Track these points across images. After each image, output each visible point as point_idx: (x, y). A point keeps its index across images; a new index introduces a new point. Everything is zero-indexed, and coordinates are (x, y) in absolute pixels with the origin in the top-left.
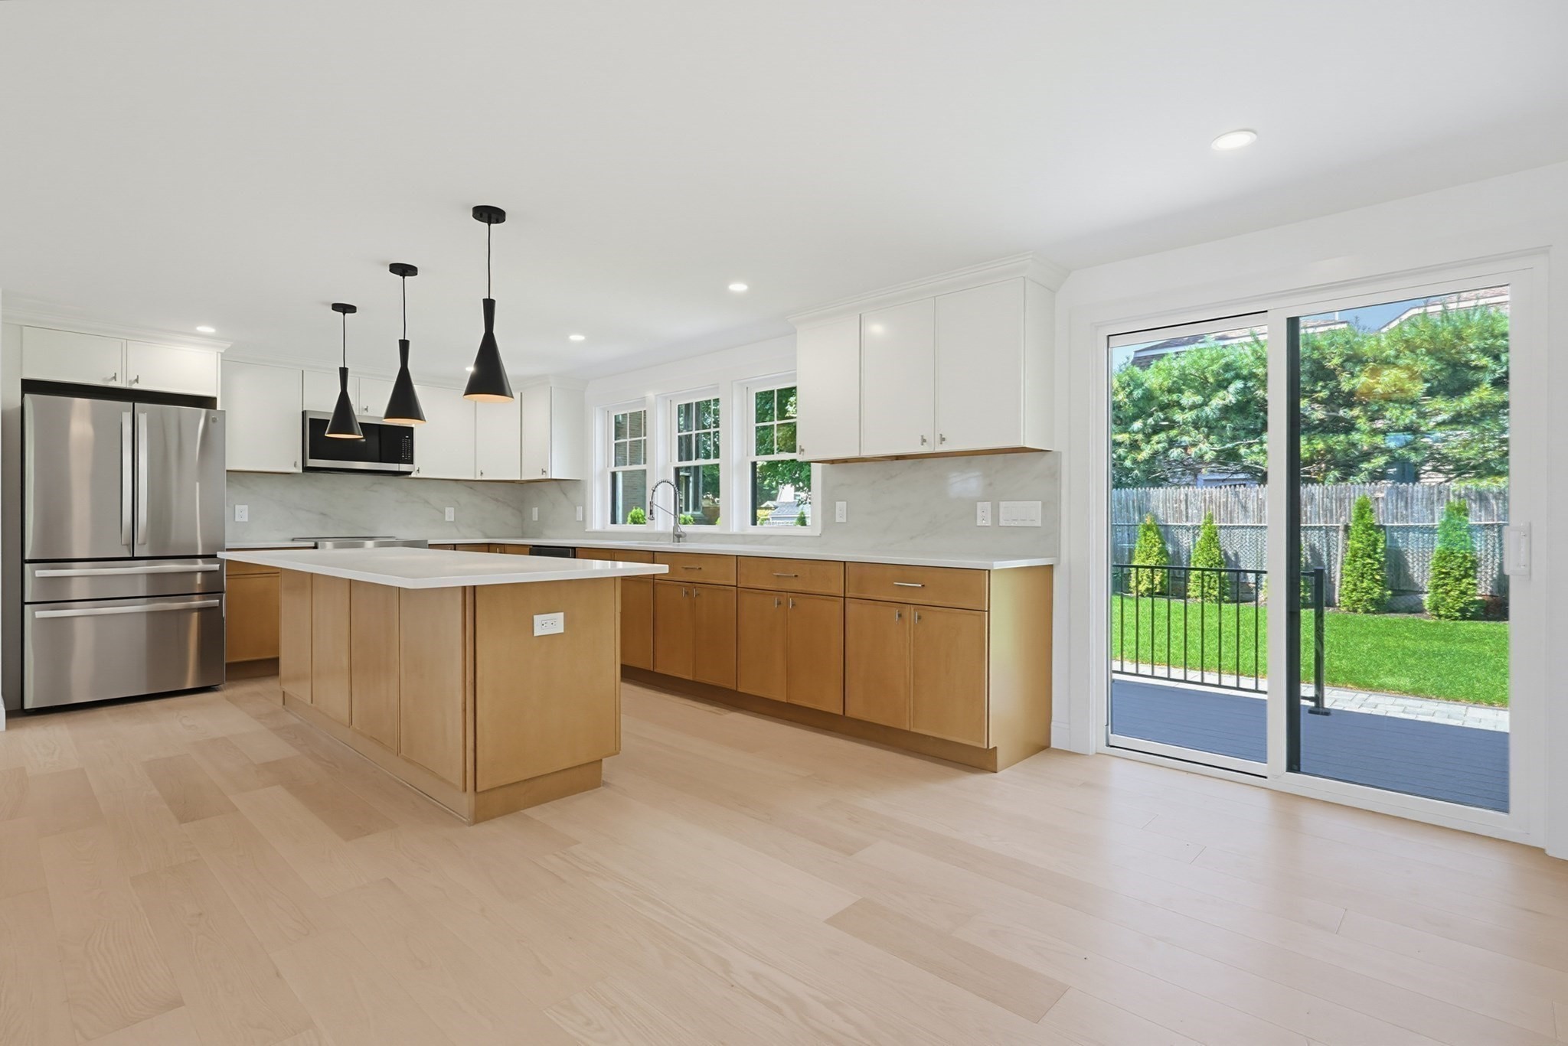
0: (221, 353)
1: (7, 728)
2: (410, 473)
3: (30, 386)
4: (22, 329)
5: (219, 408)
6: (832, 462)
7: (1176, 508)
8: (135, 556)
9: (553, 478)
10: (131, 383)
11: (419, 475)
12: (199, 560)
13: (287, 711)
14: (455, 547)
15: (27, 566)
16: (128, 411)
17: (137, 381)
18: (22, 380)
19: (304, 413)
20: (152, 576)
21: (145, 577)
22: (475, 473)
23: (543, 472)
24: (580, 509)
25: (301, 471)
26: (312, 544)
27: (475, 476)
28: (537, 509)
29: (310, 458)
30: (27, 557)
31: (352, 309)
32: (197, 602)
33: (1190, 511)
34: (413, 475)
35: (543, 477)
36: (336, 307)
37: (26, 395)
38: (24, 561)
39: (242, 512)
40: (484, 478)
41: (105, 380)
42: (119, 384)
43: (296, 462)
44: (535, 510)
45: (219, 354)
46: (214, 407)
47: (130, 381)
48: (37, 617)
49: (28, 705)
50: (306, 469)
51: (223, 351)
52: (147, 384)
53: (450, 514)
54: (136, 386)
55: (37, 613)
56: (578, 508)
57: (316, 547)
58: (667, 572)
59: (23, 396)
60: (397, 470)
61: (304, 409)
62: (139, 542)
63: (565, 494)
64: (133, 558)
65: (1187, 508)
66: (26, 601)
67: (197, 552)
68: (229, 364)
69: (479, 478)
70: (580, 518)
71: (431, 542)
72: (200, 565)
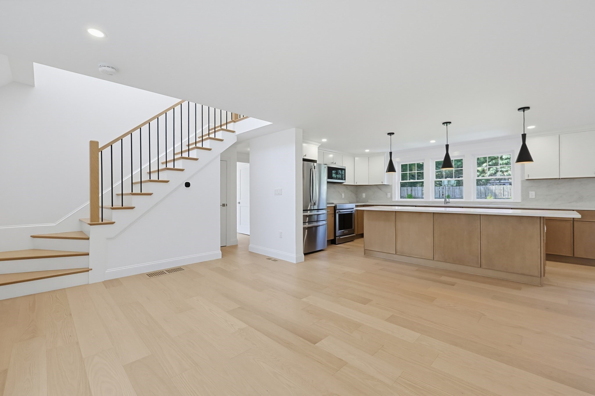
7: (499, 192)
17: (306, 156)
23: (382, 182)
27: (354, 184)
31: (393, 133)
33: (505, 193)
35: (382, 184)
36: (388, 134)
40: (357, 184)
45: (318, 147)
53: (343, 196)
60: (342, 182)
63: (381, 190)
65: (504, 192)
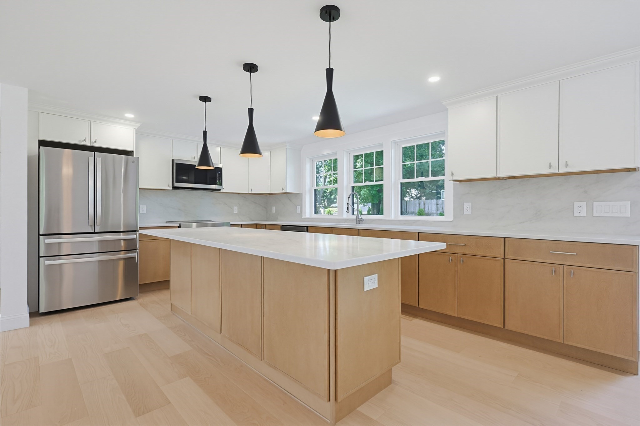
0: (136, 129)
1: (31, 325)
2: (220, 190)
3: (42, 143)
4: (39, 114)
5: (134, 156)
6: (461, 181)
8: (95, 231)
9: (288, 192)
10: (93, 143)
11: (224, 191)
12: (122, 233)
13: (173, 314)
14: (242, 226)
15: (41, 237)
16: (92, 157)
17: (96, 142)
18: (39, 140)
19: (173, 160)
20: (100, 242)
21: (97, 243)
22: (249, 191)
23: (283, 189)
24: (299, 207)
25: (171, 189)
26: (178, 225)
27: (249, 192)
28: (275, 207)
29: (176, 182)
30: (41, 233)
32: (123, 255)
34: (221, 191)
35: (283, 192)
36: (202, 98)
37: (41, 147)
38: (40, 235)
39: (143, 209)
40: (253, 192)
41: (80, 141)
42: (87, 143)
43: (169, 184)
44: (274, 209)
45: (135, 130)
46: (133, 155)
47: (92, 142)
48: (46, 264)
49: (42, 311)
50: (174, 188)
51: (137, 128)
52: (99, 144)
53: (236, 210)
54: (95, 145)
55: (46, 262)
56: (298, 206)
57: (179, 227)
58: (445, 247)
59: (39, 148)
60: (215, 188)
61: (173, 158)
62: (97, 225)
63: (291, 201)
64: (94, 233)
66: (40, 256)
67: (121, 229)
68: (139, 134)
69: (250, 192)
70: (299, 211)
71: (232, 223)
72: (122, 236)
